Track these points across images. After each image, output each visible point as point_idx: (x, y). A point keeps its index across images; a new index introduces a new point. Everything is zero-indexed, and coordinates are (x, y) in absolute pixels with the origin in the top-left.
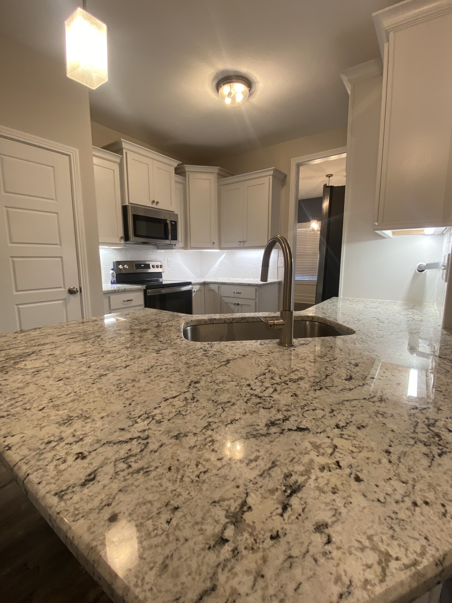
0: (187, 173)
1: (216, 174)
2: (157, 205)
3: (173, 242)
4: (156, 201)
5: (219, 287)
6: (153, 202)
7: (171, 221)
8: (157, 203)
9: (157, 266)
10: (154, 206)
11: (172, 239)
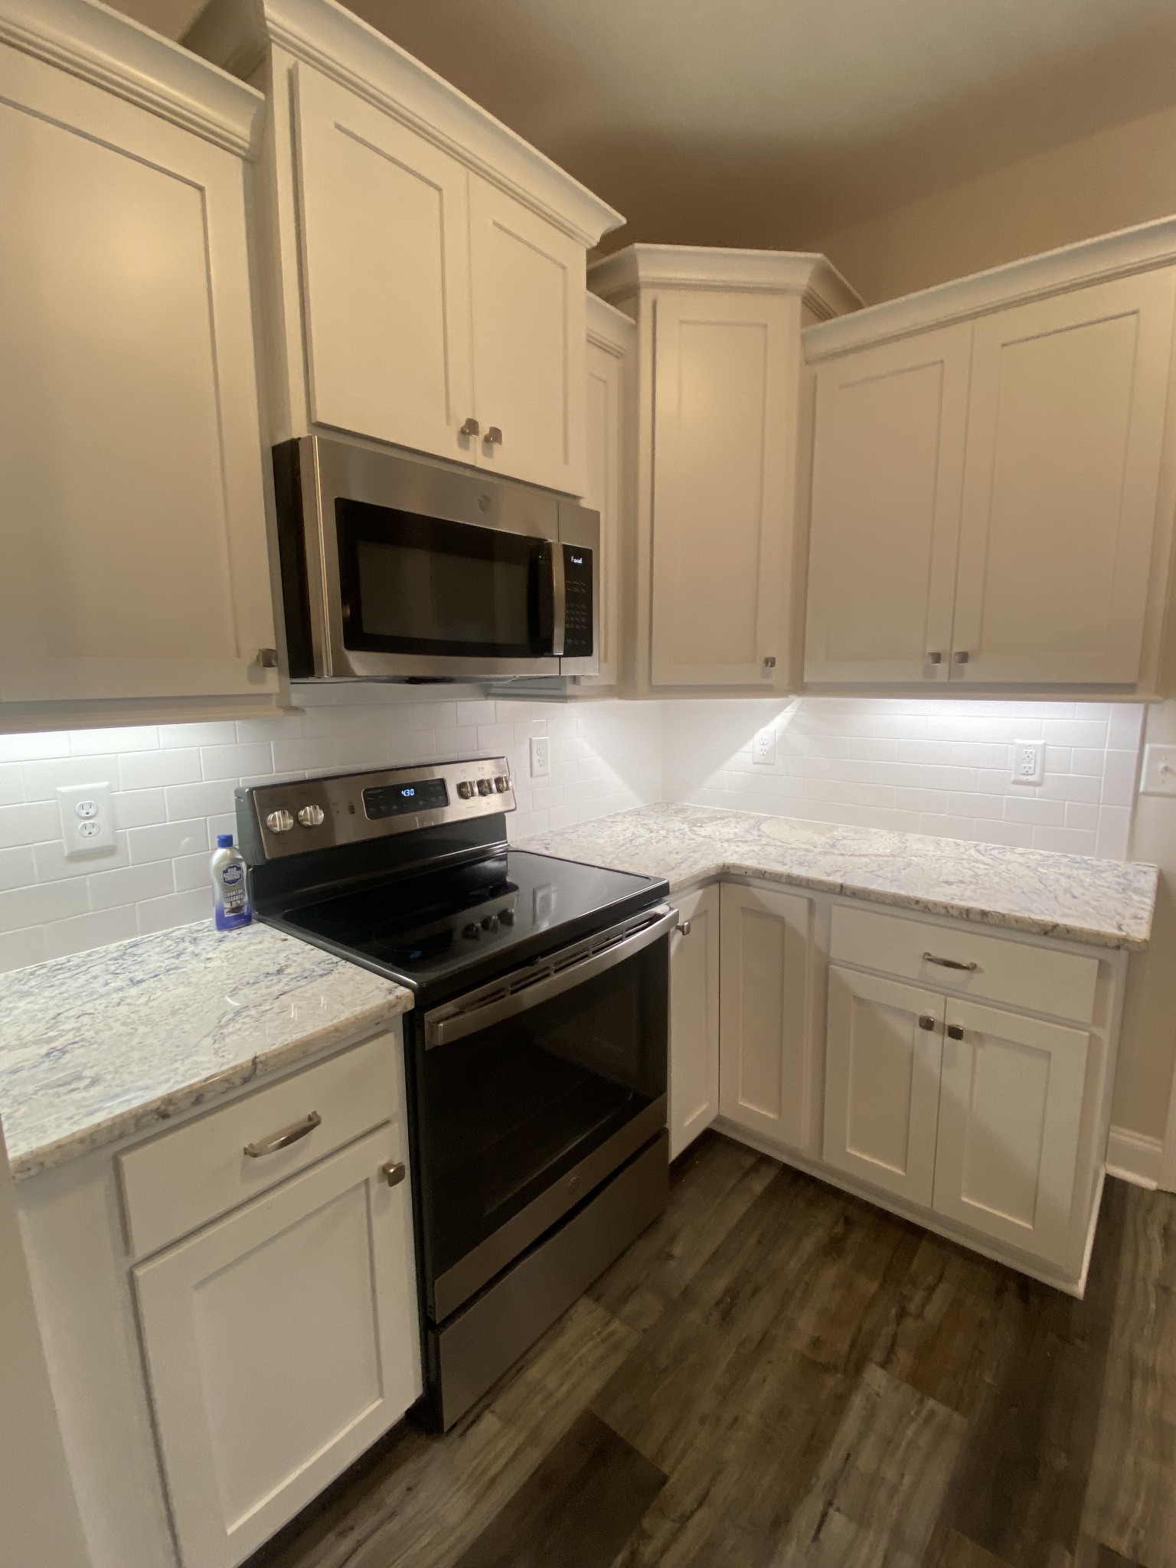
0: (646, 298)
1: (798, 300)
2: (488, 453)
3: (573, 666)
4: (484, 429)
5: (811, 902)
6: (471, 427)
7: (569, 551)
8: (495, 436)
9: (480, 783)
10: (473, 455)
11: (570, 652)
